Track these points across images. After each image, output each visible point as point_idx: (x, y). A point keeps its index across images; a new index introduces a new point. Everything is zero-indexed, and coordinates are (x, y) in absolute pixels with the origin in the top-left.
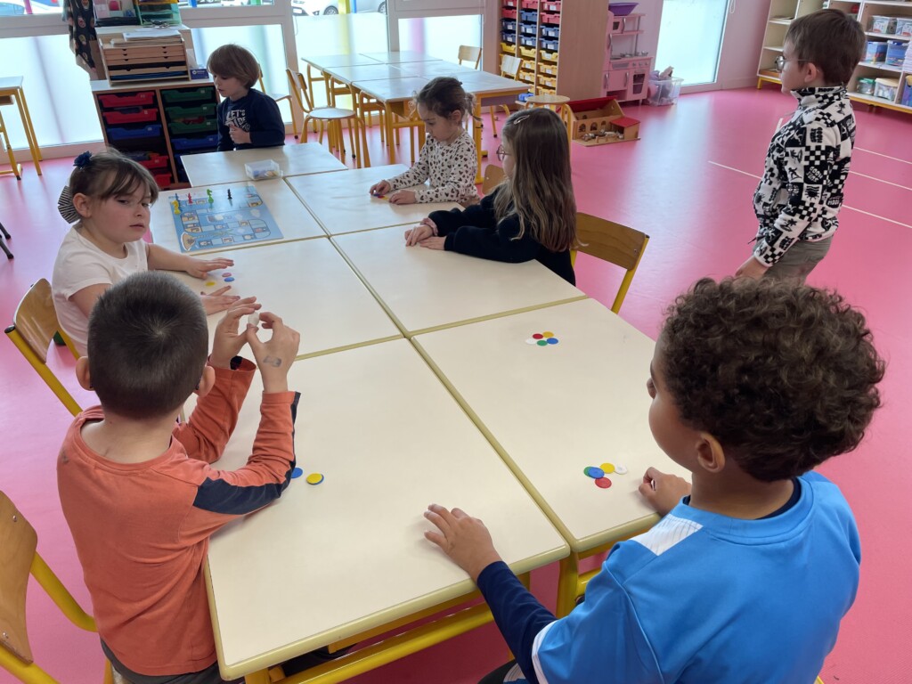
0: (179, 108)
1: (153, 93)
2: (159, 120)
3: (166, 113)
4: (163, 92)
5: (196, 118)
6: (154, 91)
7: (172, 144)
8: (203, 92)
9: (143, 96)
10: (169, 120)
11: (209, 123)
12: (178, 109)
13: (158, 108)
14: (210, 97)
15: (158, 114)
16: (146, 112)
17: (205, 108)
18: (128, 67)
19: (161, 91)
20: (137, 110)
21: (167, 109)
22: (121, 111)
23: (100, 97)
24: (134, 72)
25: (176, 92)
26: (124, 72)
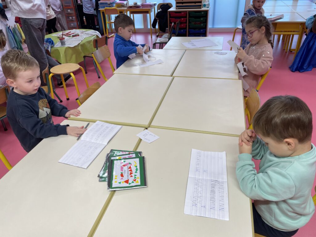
0: (193, 18)
2: (186, 23)
3: (189, 20)
4: (190, 13)
5: (199, 23)
6: (187, 12)
7: (189, 31)
8: (203, 13)
9: (183, 13)
10: (189, 22)
11: (202, 25)
13: (187, 18)
14: (205, 15)
15: (186, 20)
16: (182, 19)
17: (202, 19)
18: (182, 3)
20: (180, 18)
21: (189, 18)
22: (175, 18)
23: (170, 13)
24: (184, 4)
25: (194, 12)
26: (181, 5)
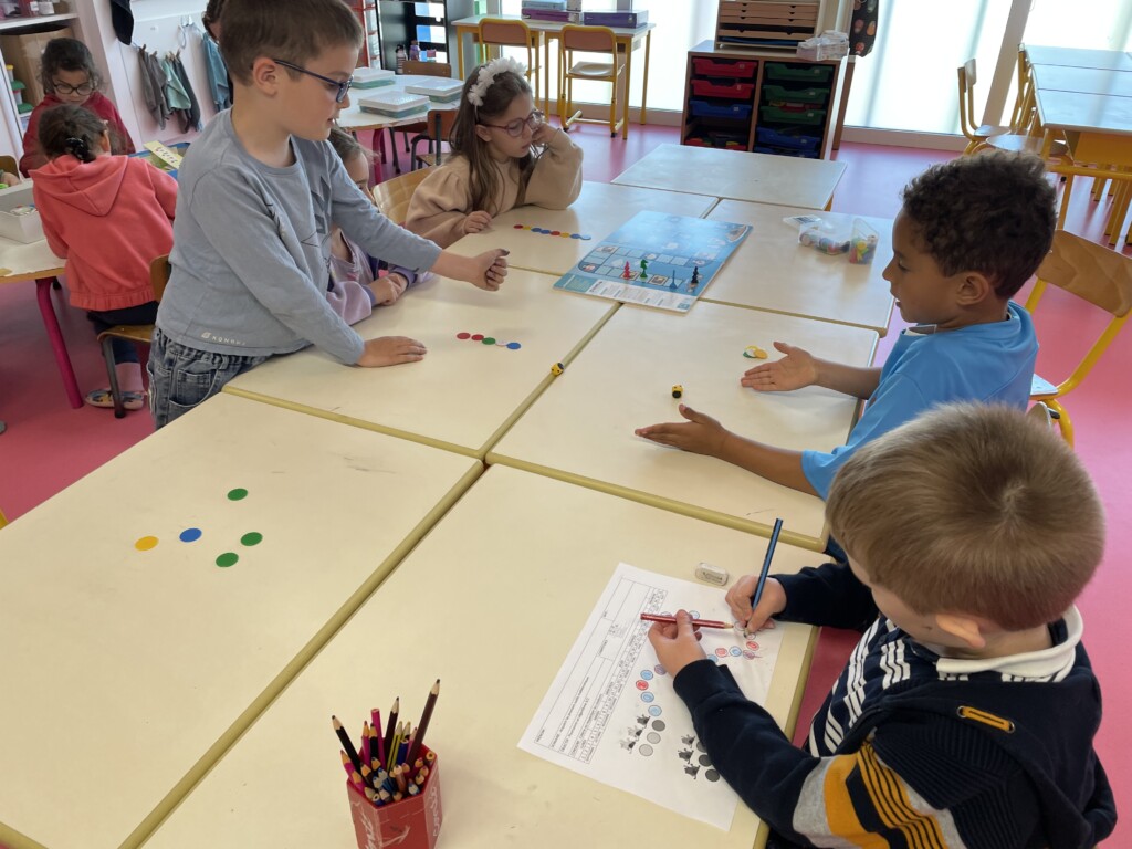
0: (781, 88)
1: (755, 64)
2: (751, 101)
3: (763, 92)
5: (800, 106)
6: (757, 61)
7: (757, 134)
8: (817, 71)
9: (742, 66)
10: (764, 102)
11: (811, 115)
12: (778, 90)
13: (755, 85)
14: (825, 79)
15: (753, 91)
16: (739, 87)
17: (812, 93)
18: (742, 28)
19: (766, 62)
20: (731, 82)
21: (765, 87)
22: (711, 80)
24: (747, 34)
25: (783, 66)
26: (736, 33)
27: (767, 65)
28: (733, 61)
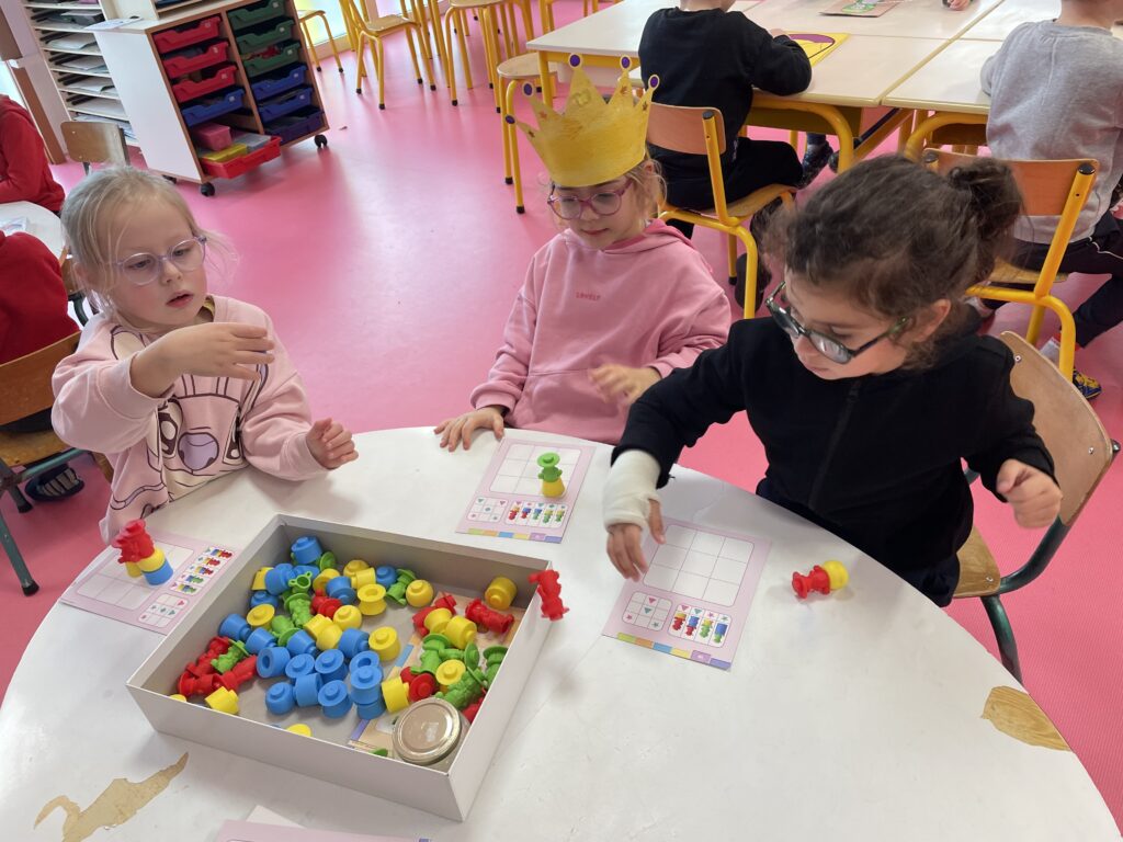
0: (252, 35)
1: (218, 19)
3: (239, 46)
4: (230, 16)
6: (219, 15)
7: (253, 92)
8: (276, 5)
9: (208, 25)
10: (244, 56)
11: (290, 53)
12: (250, 37)
13: (228, 40)
14: (283, 12)
15: (230, 50)
16: (215, 50)
17: (282, 31)
19: (228, 12)
20: (205, 48)
21: (238, 39)
23: (157, 36)
25: (244, 10)
27: (231, 14)
28: (194, 24)
